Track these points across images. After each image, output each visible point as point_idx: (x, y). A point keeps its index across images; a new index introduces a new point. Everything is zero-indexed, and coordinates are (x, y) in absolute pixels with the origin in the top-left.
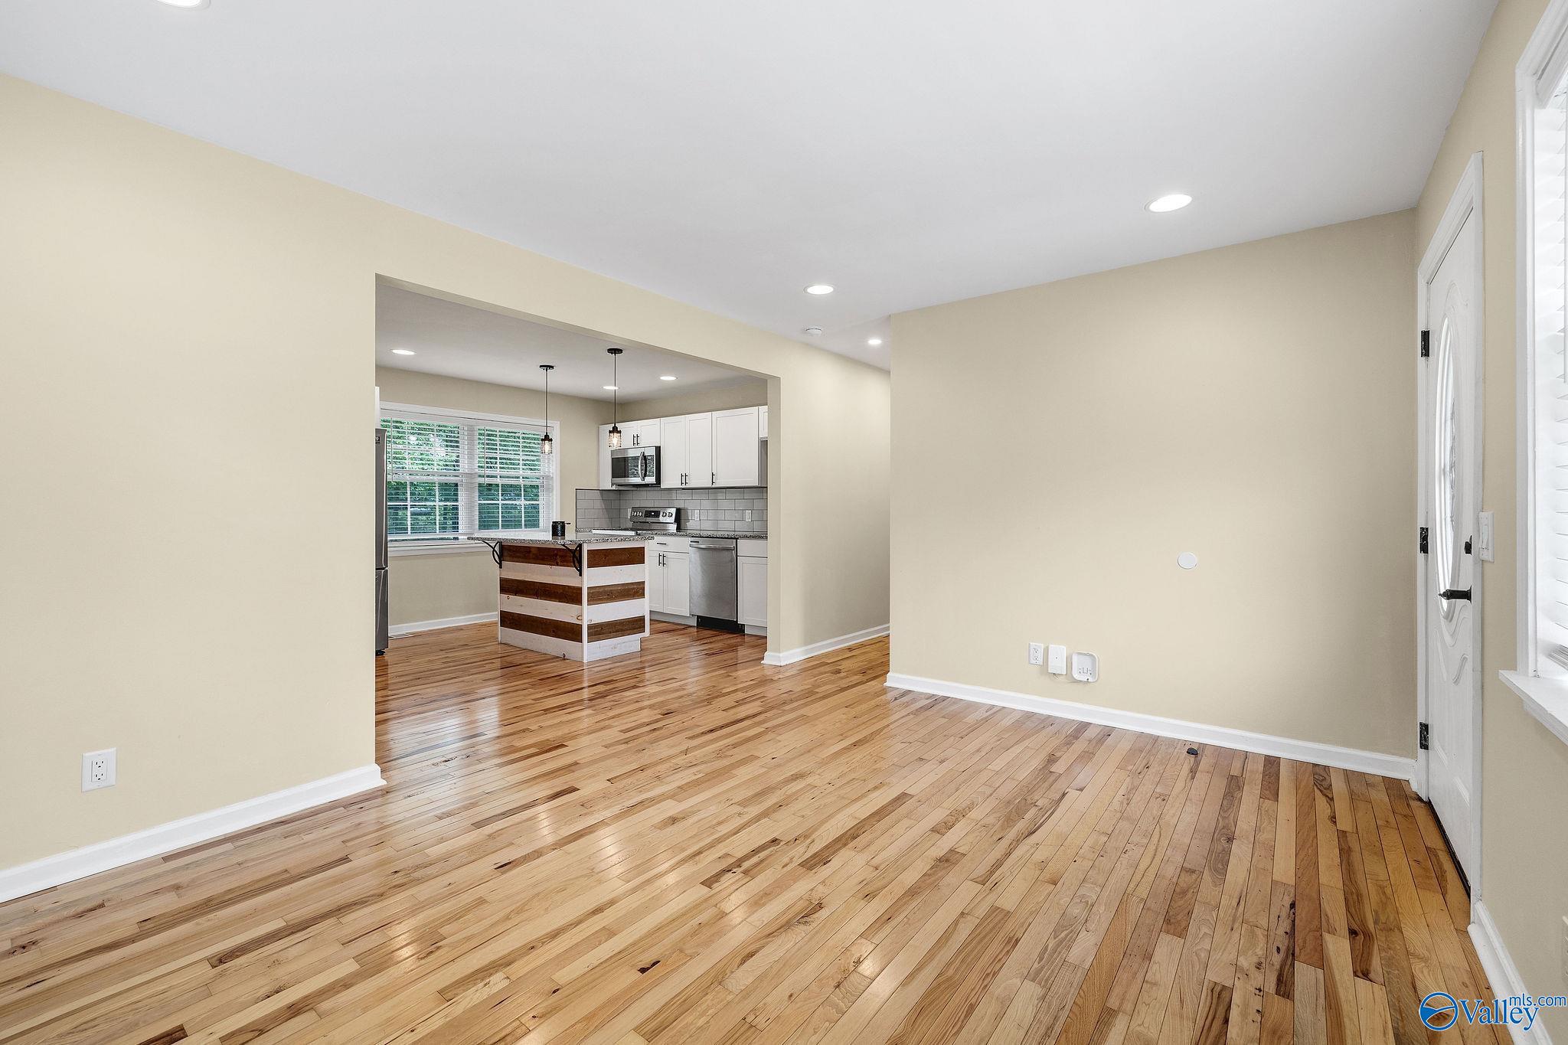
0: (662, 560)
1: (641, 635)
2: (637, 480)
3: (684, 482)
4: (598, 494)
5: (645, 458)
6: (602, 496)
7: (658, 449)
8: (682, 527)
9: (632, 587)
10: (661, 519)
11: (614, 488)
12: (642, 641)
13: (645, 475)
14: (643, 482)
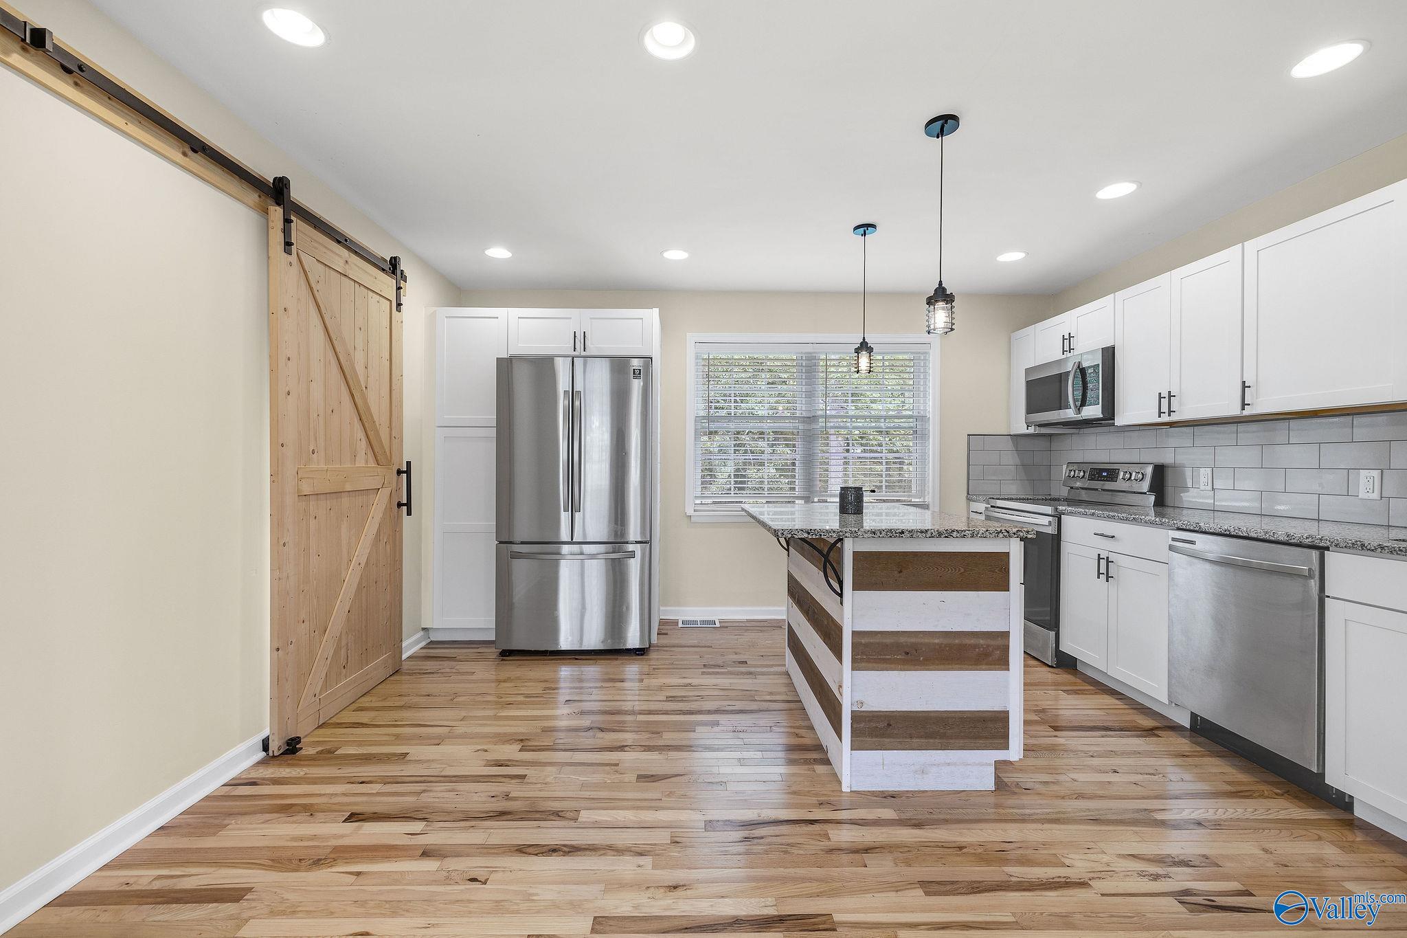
0: (1105, 568)
1: (1000, 755)
2: (1070, 414)
3: (1165, 408)
4: (1009, 444)
5: (1082, 371)
6: (1016, 445)
7: (1109, 354)
8: (1169, 500)
9: (973, 641)
10: (1120, 484)
11: (1031, 430)
12: (1000, 766)
13: (1083, 404)
14: (1079, 417)
